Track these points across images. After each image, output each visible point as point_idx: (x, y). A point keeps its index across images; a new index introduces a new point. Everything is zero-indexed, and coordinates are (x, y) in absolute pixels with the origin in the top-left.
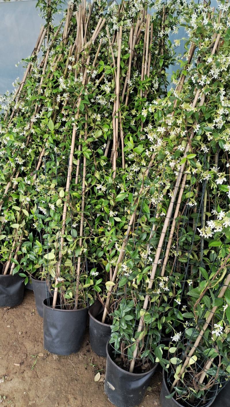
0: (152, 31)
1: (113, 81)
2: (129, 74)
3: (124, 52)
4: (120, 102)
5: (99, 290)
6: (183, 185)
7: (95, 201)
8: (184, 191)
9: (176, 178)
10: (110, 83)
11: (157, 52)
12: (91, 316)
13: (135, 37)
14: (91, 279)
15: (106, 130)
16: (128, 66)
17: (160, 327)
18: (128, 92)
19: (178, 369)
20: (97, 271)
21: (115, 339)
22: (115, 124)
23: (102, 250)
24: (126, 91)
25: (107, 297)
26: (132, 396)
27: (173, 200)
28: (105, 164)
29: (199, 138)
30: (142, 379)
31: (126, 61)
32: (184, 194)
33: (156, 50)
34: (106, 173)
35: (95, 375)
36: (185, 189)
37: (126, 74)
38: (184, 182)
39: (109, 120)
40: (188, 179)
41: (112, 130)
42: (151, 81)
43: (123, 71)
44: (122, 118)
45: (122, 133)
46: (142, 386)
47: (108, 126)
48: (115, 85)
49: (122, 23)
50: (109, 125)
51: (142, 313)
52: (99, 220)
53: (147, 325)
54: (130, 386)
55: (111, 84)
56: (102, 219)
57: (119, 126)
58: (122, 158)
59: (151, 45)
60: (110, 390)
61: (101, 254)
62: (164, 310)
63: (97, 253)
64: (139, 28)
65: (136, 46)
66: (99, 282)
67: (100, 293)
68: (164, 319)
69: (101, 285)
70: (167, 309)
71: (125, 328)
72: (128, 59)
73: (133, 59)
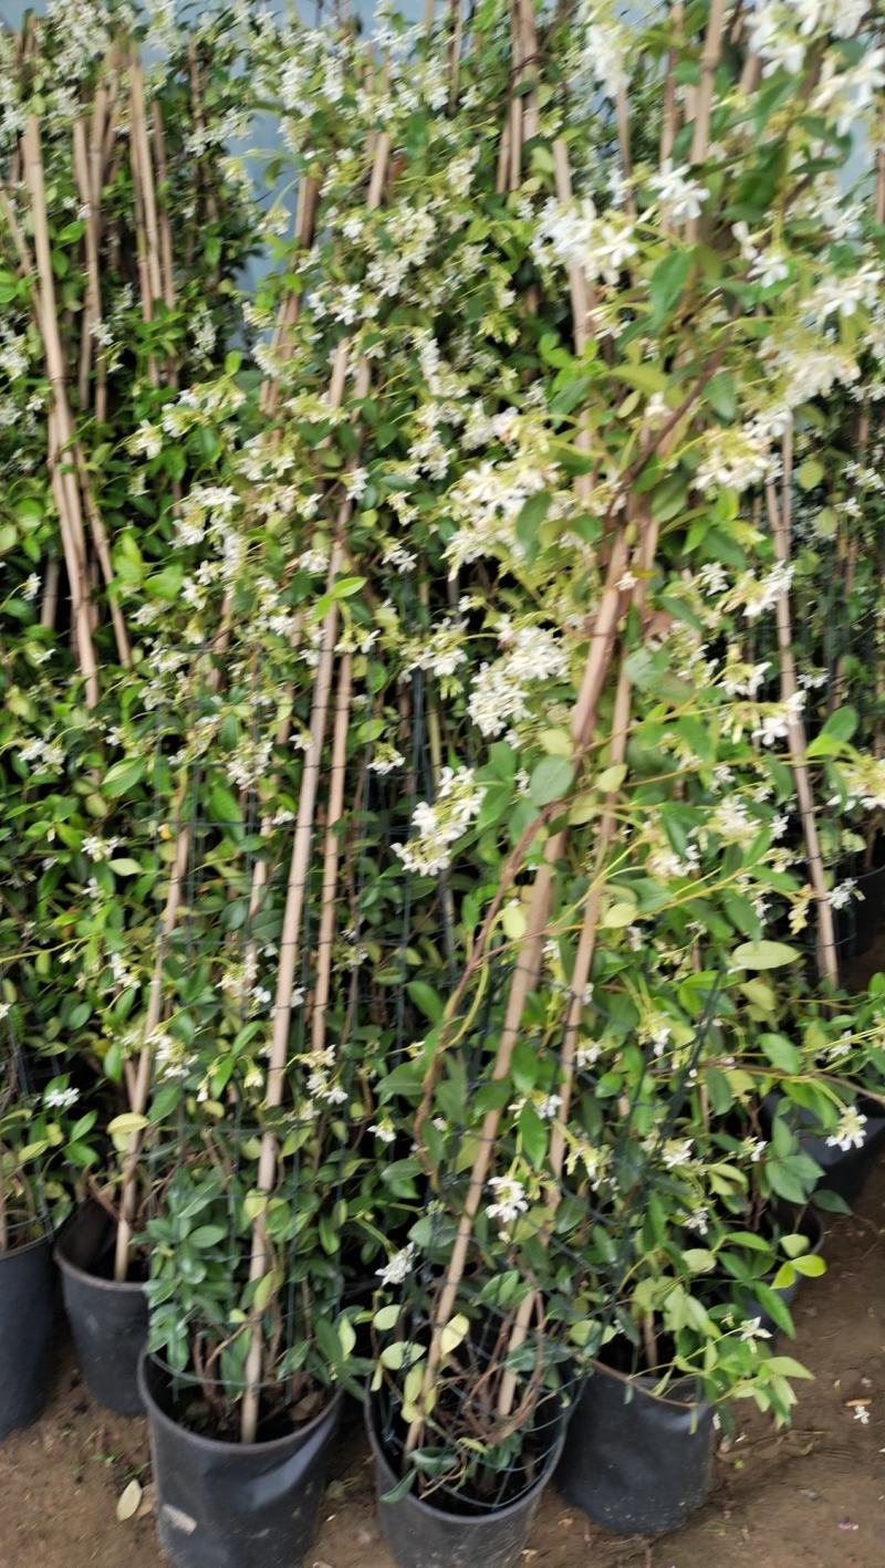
0: (158, 132)
1: (31, 328)
2: (93, 298)
3: (60, 218)
4: (74, 410)
5: (89, 1157)
6: (344, 698)
7: (23, 808)
8: (351, 720)
9: (313, 674)
10: (22, 338)
11: (189, 212)
12: (68, 1269)
13: (96, 158)
14: (50, 1121)
15: (30, 521)
16: (85, 269)
17: (332, 1245)
18: (100, 368)
19: (413, 1384)
20: (72, 1085)
21: (166, 1332)
22: (64, 496)
23: (83, 1002)
24: (93, 366)
25: (124, 1177)
26: (264, 1533)
27: (312, 759)
28: (47, 655)
29: (369, 518)
30: (293, 1460)
31: (75, 251)
32: (352, 732)
33: (187, 204)
34: (57, 692)
35: (119, 1494)
36: (353, 714)
37: (81, 298)
38: (345, 688)
39: (37, 484)
40: (360, 673)
41: (55, 521)
42: (182, 324)
43: (70, 292)
44: (91, 473)
45: (99, 530)
46: (299, 1487)
47: (35, 506)
48: (43, 346)
49: (37, 102)
50: (41, 501)
51: (254, 1206)
52: (54, 880)
53: (281, 1249)
54: (251, 1497)
55: (27, 342)
56: (65, 877)
57: (83, 504)
58: (112, 627)
59: (164, 184)
60: (177, 1536)
61: (80, 1016)
62: (338, 1176)
63: (64, 1012)
64: (107, 120)
65: (108, 191)
66: (84, 1125)
67: (94, 1169)
68: (342, 1211)
69: (96, 1138)
70: (350, 1169)
71: (198, 1280)
72: (82, 242)
73: (103, 242)
